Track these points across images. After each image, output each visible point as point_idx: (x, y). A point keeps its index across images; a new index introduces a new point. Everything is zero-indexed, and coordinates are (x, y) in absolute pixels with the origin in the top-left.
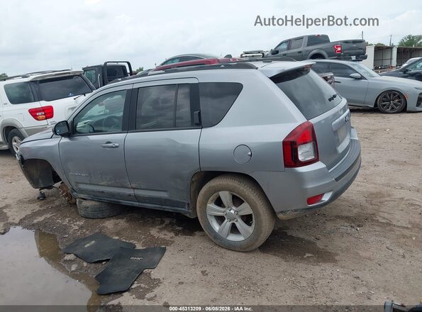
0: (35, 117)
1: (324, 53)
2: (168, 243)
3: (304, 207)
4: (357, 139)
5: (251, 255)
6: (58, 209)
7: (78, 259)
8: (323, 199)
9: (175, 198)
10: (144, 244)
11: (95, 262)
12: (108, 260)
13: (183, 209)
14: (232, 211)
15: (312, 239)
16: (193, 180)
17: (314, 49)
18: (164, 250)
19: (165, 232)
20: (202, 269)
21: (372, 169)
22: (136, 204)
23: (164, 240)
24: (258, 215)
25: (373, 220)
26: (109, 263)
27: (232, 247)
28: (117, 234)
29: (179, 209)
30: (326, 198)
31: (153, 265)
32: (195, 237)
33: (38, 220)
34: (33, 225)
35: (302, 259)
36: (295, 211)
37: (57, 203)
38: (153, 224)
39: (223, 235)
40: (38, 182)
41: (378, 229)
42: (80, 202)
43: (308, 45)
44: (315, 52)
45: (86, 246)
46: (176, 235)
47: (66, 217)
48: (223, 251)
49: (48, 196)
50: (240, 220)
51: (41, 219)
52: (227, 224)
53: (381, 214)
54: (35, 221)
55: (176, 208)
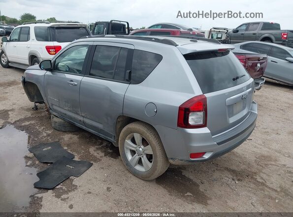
0: (49, 52)
1: (273, 38)
2: (96, 160)
3: (187, 159)
4: (257, 113)
5: (148, 183)
6: (41, 119)
7: (35, 158)
8: (204, 156)
9: (106, 130)
10: (81, 157)
11: (44, 163)
12: (52, 163)
13: (111, 139)
14: (141, 149)
15: (198, 182)
16: (119, 120)
17: (267, 33)
18: (91, 165)
19: (99, 152)
20: (109, 186)
21: (274, 135)
22: (84, 128)
23: (95, 157)
24: (156, 156)
25: (252, 178)
26: (52, 166)
27: (136, 174)
28: (68, 145)
29: (108, 138)
30: (206, 156)
31: (78, 175)
32: (117, 160)
33: (25, 124)
34: (21, 127)
35: (183, 196)
36: (181, 160)
37: (43, 114)
38: (94, 144)
39: (133, 164)
40: (34, 97)
41: (252, 186)
42: (53, 118)
43: (262, 30)
44: (266, 35)
45: (44, 150)
46: (105, 155)
47: (43, 125)
48: (130, 175)
49: (40, 108)
50: (145, 156)
51: (27, 123)
52: (137, 157)
53: (262, 175)
54: (23, 124)
55: (107, 137)
